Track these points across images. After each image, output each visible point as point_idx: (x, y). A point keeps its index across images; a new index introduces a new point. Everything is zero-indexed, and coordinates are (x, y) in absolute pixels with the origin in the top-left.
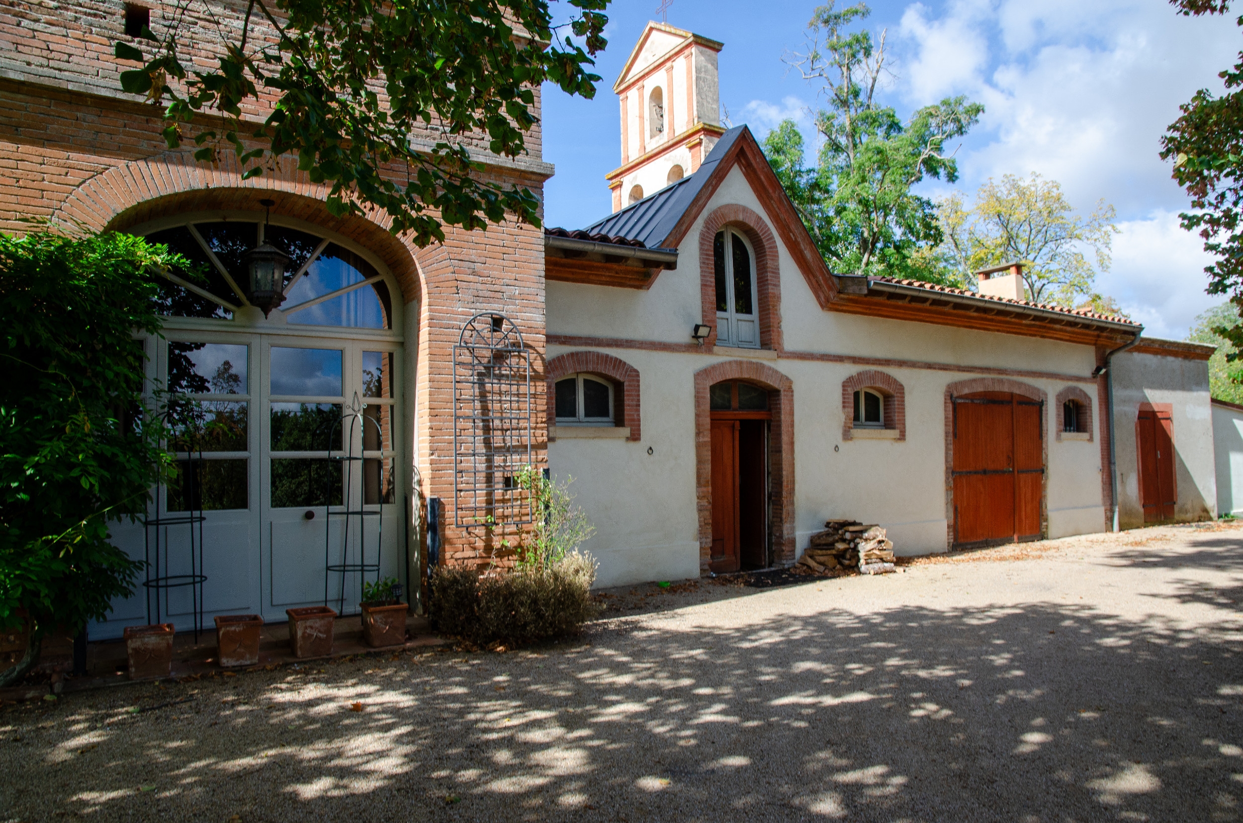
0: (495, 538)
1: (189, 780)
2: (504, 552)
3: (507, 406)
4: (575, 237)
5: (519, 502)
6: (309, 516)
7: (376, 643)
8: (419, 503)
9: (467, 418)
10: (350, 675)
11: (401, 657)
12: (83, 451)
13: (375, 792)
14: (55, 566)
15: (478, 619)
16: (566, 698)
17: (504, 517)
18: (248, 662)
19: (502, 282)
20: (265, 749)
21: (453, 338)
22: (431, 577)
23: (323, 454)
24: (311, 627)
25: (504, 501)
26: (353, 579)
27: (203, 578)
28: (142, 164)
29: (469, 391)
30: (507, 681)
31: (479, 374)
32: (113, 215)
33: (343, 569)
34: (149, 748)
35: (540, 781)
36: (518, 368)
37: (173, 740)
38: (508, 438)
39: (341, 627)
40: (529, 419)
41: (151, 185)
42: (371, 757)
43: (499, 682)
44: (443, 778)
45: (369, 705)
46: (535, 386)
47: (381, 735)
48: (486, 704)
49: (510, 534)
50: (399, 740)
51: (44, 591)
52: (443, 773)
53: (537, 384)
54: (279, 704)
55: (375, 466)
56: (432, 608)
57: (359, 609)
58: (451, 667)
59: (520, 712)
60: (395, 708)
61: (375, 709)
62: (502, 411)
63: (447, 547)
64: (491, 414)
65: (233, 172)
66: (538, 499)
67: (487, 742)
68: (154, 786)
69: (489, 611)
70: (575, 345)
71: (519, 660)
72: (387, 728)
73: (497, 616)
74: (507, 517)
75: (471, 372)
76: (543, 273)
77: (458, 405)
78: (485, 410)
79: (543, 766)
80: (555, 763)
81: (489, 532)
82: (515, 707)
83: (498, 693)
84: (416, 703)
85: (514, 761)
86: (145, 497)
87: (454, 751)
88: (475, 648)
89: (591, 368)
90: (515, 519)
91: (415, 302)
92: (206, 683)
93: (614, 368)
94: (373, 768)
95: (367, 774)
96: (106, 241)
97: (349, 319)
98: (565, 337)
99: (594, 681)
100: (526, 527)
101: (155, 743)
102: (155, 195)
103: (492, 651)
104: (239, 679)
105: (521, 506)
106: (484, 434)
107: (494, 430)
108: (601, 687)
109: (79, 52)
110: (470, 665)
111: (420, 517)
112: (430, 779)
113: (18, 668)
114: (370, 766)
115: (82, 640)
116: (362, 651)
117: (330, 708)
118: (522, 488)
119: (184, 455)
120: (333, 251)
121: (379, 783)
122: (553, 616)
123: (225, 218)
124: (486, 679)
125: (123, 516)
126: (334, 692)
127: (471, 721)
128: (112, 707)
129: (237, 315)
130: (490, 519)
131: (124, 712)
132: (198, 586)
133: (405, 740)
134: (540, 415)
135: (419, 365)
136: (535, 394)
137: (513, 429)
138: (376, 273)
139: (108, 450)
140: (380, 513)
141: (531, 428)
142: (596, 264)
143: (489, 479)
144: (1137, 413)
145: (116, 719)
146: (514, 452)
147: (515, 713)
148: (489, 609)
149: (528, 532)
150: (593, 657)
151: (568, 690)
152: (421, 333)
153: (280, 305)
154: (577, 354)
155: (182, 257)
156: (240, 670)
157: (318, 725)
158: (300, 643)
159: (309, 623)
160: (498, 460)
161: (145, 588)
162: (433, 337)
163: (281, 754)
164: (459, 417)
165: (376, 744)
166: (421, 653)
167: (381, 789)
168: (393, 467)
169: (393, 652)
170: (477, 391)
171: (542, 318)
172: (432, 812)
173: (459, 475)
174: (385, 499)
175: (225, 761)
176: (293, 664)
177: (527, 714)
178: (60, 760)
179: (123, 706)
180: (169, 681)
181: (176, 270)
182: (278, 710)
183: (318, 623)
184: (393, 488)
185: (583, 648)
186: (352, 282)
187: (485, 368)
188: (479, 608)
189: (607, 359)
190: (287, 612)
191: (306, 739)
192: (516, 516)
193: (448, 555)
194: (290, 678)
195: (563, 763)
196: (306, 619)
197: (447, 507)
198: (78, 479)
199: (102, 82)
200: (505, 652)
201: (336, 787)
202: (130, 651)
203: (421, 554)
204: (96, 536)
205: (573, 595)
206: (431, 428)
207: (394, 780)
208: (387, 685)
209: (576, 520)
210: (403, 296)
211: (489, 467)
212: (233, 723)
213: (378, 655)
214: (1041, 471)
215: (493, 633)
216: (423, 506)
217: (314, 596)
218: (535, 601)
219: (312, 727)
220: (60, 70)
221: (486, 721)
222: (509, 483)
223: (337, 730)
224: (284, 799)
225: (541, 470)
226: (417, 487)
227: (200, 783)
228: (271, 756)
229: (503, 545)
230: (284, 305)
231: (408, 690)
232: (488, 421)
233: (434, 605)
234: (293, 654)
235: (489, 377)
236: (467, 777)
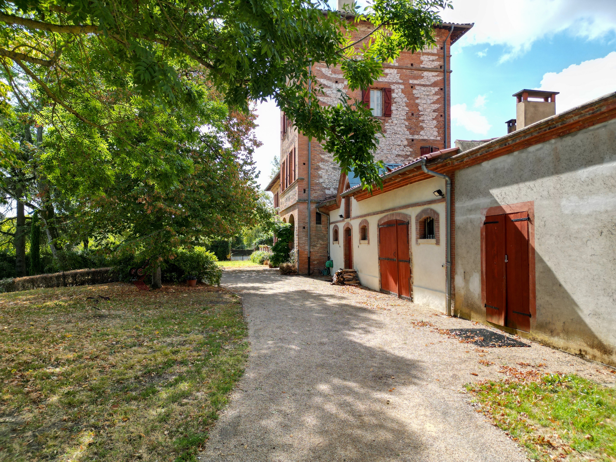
93: (337, 228)
144: (484, 219)
214: (408, 261)
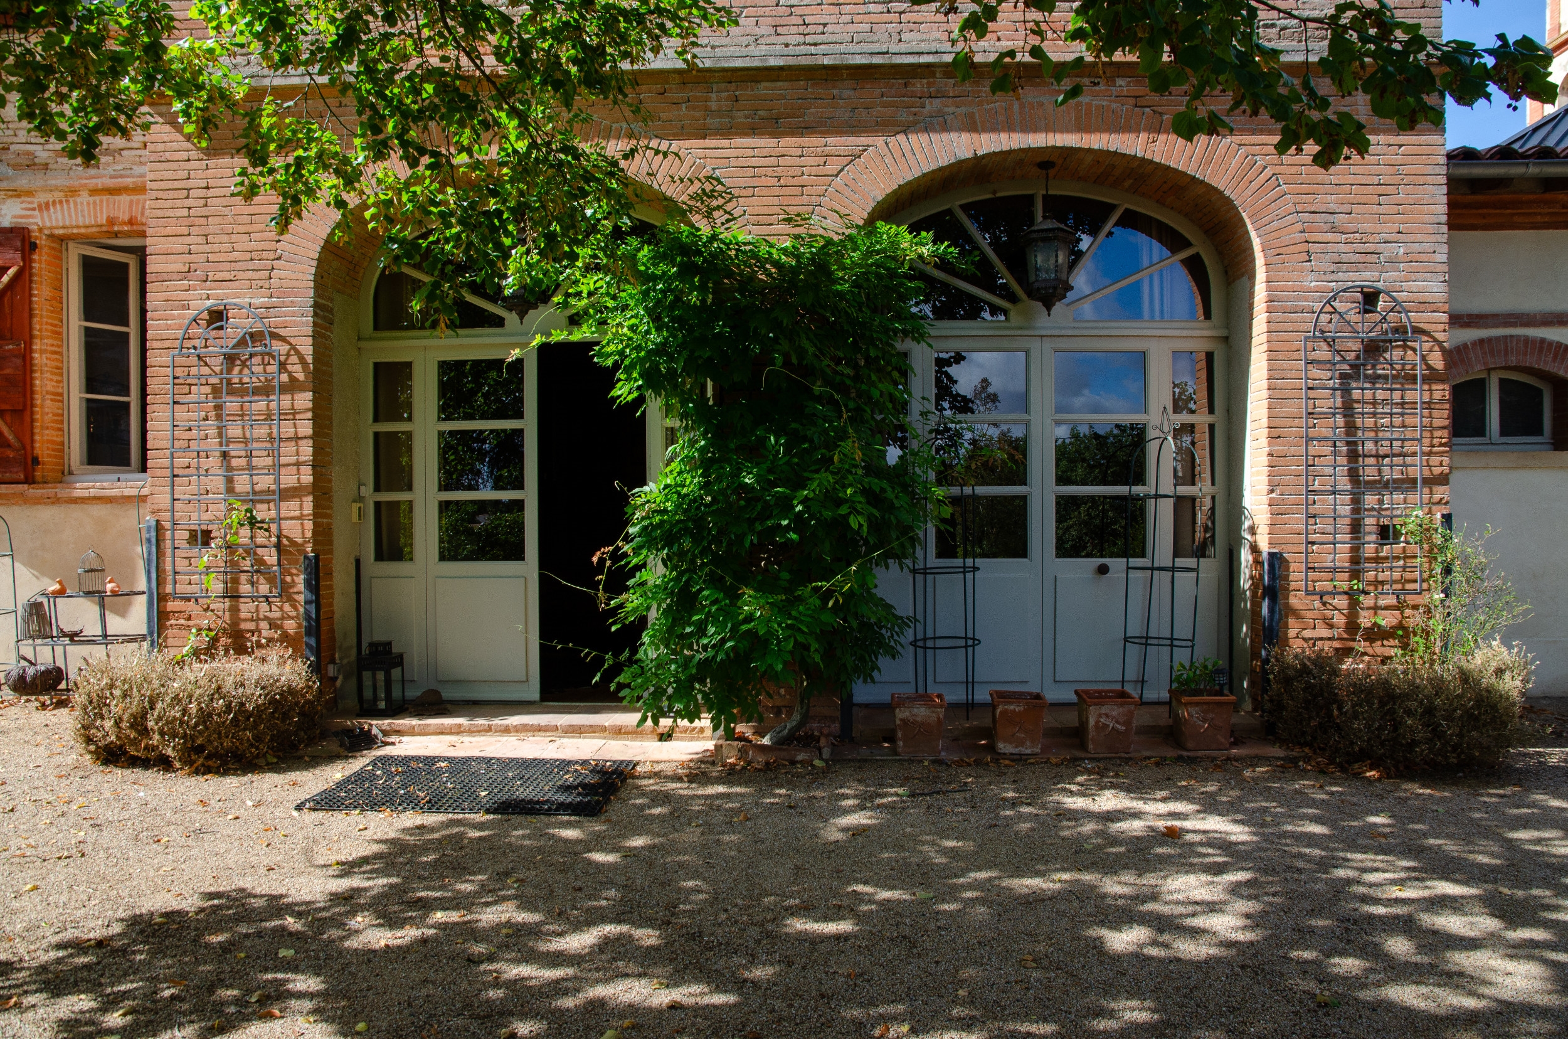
0: (1363, 613)
1: (969, 894)
2: (1375, 634)
3: (1385, 421)
4: (1491, 158)
5: (1401, 563)
6: (1103, 570)
7: (1190, 744)
8: (1250, 558)
9: (1323, 439)
10: (1159, 785)
11: (1225, 767)
12: (851, 485)
13: (1208, 961)
14: (826, 617)
15: (1338, 728)
16: (1493, 869)
17: (1377, 583)
18: (1029, 751)
19: (1377, 238)
20: (1057, 870)
21: (1305, 327)
22: (1267, 661)
23: (1122, 490)
24: (1107, 716)
25: (1377, 560)
26: (1158, 658)
27: (976, 641)
28: (901, 138)
29: (1328, 401)
30: (1389, 826)
31: (1343, 376)
32: (873, 204)
33: (1145, 641)
34: (923, 843)
35: (1470, 1003)
36: (1403, 365)
37: (948, 838)
38: (1386, 469)
39: (1143, 717)
40: (1419, 440)
41: (912, 162)
42: (1198, 908)
43: (1375, 824)
44: (1306, 962)
45: (1188, 831)
46: (1430, 390)
47: (1209, 878)
48: (1359, 856)
49: (1386, 608)
50: (1235, 890)
51: (814, 646)
52: (1307, 955)
53: (1434, 387)
54: (1070, 811)
55: (1189, 505)
56: (1268, 706)
57: (1165, 695)
58: (1296, 792)
59: (1417, 879)
60: (1225, 841)
61: (1197, 838)
62: (1376, 429)
63: (1291, 622)
64: (1360, 433)
65: (1004, 131)
66: (1432, 559)
67: (1371, 917)
68: (931, 894)
69: (1356, 718)
70: (1486, 326)
71: (1402, 795)
72: (1217, 869)
73: (1368, 726)
74: (1382, 583)
75: (1329, 374)
76: (1444, 218)
77: (1311, 422)
78: (1351, 428)
79: (1472, 978)
80: (1491, 977)
81: (1354, 604)
82: (1408, 869)
83: (1375, 842)
84: (1255, 838)
85: (1418, 959)
86: (913, 540)
87: (1320, 923)
88: (1331, 768)
89: (1513, 360)
90: (1395, 586)
91: (1245, 278)
92: (980, 771)
93: (1554, 359)
94: (1202, 925)
95: (1195, 933)
96: (869, 234)
97: (1152, 310)
98: (1470, 316)
99: (1538, 848)
100: (1411, 599)
101: (928, 838)
102: (917, 173)
103: (1358, 776)
104: (1018, 772)
105: (1404, 568)
106: (1349, 462)
107: (1365, 456)
108: (1554, 860)
109: (833, 19)
110: (1327, 793)
111: (1252, 577)
112: (1286, 958)
113: (789, 726)
114: (1198, 922)
115: (848, 704)
116: (1171, 753)
117: (1136, 826)
118: (1407, 543)
119: (955, 490)
120: (1131, 220)
121: (1214, 951)
122: (1461, 735)
123: (994, 192)
124: (1355, 818)
125: (891, 561)
126: (1138, 805)
127: (1340, 879)
128: (881, 785)
129: (1012, 314)
130: (1356, 585)
131: (894, 793)
132: (970, 650)
133: (1244, 891)
134: (1437, 433)
135: (1252, 368)
136: (1429, 403)
137: (1394, 455)
138: (1188, 244)
139: (876, 484)
140: (1196, 570)
141: (1423, 454)
142: (1525, 197)
143: (1356, 528)
145: (885, 800)
146: (1396, 489)
147: (1409, 879)
148: (1356, 716)
149: (1415, 607)
150: (1528, 807)
151: (1493, 855)
152: (1255, 322)
153: (1065, 297)
154: (1490, 340)
155: (949, 246)
156: (1019, 759)
157: (1122, 849)
158: (1092, 733)
159: (1104, 710)
160: (1370, 500)
161: (912, 648)
162: (1273, 326)
163: (1078, 881)
164: (1312, 439)
165: (1203, 891)
166: (1253, 766)
167: (1218, 960)
168: (1213, 509)
169: (1214, 759)
170: (1339, 400)
171: (1443, 287)
172: (1296, 1013)
173: (1311, 521)
174: (1201, 552)
175: (1010, 877)
176: (1083, 759)
177: (1429, 883)
178: (832, 838)
179: (892, 786)
180: (938, 762)
181: (943, 264)
182: (1069, 819)
183: (1115, 710)
184: (1213, 536)
185: (1508, 791)
186: (1155, 259)
187: (1352, 366)
188: (1341, 713)
189: (1542, 344)
190: (1076, 692)
191: (1111, 867)
192: (1396, 582)
193: (1292, 633)
194: (1080, 779)
195: (1508, 981)
196: (1102, 705)
197: (1292, 567)
198: (846, 517)
199: (858, 48)
200: (1379, 779)
201: (1154, 943)
202: (898, 722)
203: (1252, 629)
204: (863, 585)
205: (1494, 707)
206: (1270, 455)
207: (1234, 951)
208: (1210, 806)
209: (1498, 592)
210: (1226, 272)
211: (1356, 511)
212: (1016, 828)
213: (1192, 761)
215: (1361, 749)
216: (1257, 562)
217: (1108, 675)
218: (1430, 711)
219: (1114, 850)
220: (815, 44)
221: (1364, 884)
222: (1386, 533)
223: (1148, 861)
224: (1087, 946)
225: (1439, 516)
226: (1248, 537)
227: (981, 901)
228: (1066, 881)
229: (1375, 624)
230: (1070, 296)
231: (1240, 817)
232: (1355, 443)
233: (1271, 701)
234: (1083, 746)
235: (1357, 379)
236: (1345, 968)
